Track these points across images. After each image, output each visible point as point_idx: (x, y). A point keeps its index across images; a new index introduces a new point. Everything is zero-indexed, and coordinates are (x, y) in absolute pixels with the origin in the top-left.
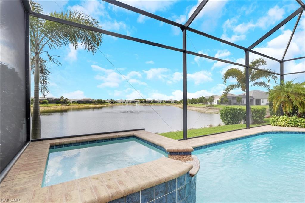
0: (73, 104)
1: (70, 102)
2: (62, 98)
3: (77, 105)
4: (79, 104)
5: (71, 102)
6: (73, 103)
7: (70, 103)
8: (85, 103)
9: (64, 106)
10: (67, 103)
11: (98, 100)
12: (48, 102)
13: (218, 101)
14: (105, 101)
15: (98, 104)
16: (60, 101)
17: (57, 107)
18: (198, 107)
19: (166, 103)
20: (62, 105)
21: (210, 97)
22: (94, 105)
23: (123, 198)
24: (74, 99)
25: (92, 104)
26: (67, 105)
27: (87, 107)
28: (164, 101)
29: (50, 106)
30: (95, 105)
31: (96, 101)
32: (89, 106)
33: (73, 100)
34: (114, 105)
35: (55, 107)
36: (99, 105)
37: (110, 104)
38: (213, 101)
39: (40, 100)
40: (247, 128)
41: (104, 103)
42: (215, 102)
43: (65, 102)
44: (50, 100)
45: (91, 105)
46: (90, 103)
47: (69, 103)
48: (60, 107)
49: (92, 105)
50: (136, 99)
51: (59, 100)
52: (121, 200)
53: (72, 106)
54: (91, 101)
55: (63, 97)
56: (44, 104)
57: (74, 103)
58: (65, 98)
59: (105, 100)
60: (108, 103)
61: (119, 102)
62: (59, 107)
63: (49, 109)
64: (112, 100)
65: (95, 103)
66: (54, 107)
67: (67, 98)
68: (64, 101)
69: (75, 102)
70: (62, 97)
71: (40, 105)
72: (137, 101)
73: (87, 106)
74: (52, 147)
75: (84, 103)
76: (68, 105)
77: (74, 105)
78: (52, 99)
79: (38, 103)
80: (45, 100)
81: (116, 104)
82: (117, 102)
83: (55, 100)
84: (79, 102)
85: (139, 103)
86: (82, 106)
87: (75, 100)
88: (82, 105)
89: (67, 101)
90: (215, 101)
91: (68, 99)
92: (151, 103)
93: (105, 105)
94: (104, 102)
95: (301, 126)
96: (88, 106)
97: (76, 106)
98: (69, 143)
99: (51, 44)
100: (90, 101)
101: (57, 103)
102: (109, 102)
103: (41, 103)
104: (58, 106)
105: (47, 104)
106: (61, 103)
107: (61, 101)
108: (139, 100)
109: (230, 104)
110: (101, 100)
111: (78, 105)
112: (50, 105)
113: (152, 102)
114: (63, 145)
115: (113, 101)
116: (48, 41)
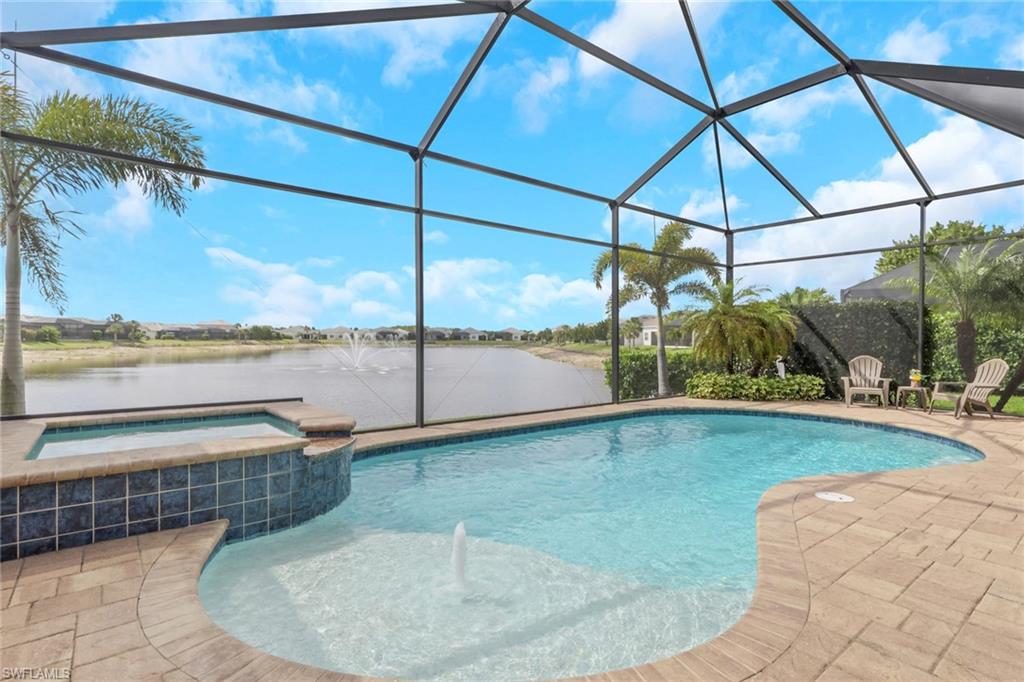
0: (160, 342)
1: (148, 334)
2: (116, 321)
3: (174, 346)
4: (182, 343)
5: (153, 335)
6: (158, 338)
7: (148, 338)
8: (207, 339)
9: (122, 349)
10: (137, 339)
11: (256, 329)
12: (58, 332)
13: (653, 334)
14: (281, 332)
15: (253, 341)
16: (107, 331)
17: (94, 352)
18: (593, 354)
19: (494, 339)
20: (115, 344)
21: (628, 322)
22: (238, 344)
23: (155, 471)
24: (161, 324)
25: (232, 342)
26: (137, 344)
27: (216, 353)
28: (491, 334)
29: (66, 349)
30: (245, 346)
31: (246, 330)
32: (222, 348)
33: (160, 328)
34: (314, 345)
35: (90, 352)
36: (257, 346)
37: (301, 342)
38: (638, 336)
39: (28, 326)
40: (612, 403)
41: (279, 337)
42: (646, 339)
43: (128, 334)
44: (67, 326)
45: (227, 347)
46: (225, 338)
47: (143, 340)
48: (108, 352)
49: (231, 347)
50: (395, 325)
51: (103, 328)
52: (151, 474)
53: (155, 348)
54: (228, 331)
55: (120, 318)
56: (44, 341)
57: (164, 339)
58: (127, 319)
59: (282, 328)
60: (291, 338)
61: (332, 336)
62: (104, 351)
63: (65, 358)
64: (307, 328)
65: (242, 338)
66: (81, 352)
67: (133, 322)
68: (122, 331)
69: (167, 335)
70: (116, 316)
71: (23, 346)
72: (396, 331)
73: (212, 348)
74: (50, 430)
75: (203, 339)
76: (138, 347)
77: (164, 346)
78: (77, 323)
79: (15, 334)
80: (46, 328)
81: (322, 341)
82: (325, 337)
83: (87, 326)
84: (182, 335)
85: (402, 339)
86: (192, 348)
87: (166, 328)
88: (194, 346)
89: (136, 331)
90: (646, 334)
91: (138, 325)
92: (446, 339)
93: (282, 347)
94: (278, 334)
95: (747, 397)
96: (216, 348)
97: (172, 348)
98: (95, 423)
99: (54, 185)
100: (226, 333)
101: (95, 338)
102: (298, 336)
103: (28, 338)
104: (101, 348)
105: (53, 340)
106: (113, 338)
107: (113, 330)
108: (404, 328)
109: (688, 345)
110: (265, 327)
111: (180, 345)
112: (68, 345)
113: (447, 336)
114: (78, 427)
115: (310, 332)
116: (44, 177)
